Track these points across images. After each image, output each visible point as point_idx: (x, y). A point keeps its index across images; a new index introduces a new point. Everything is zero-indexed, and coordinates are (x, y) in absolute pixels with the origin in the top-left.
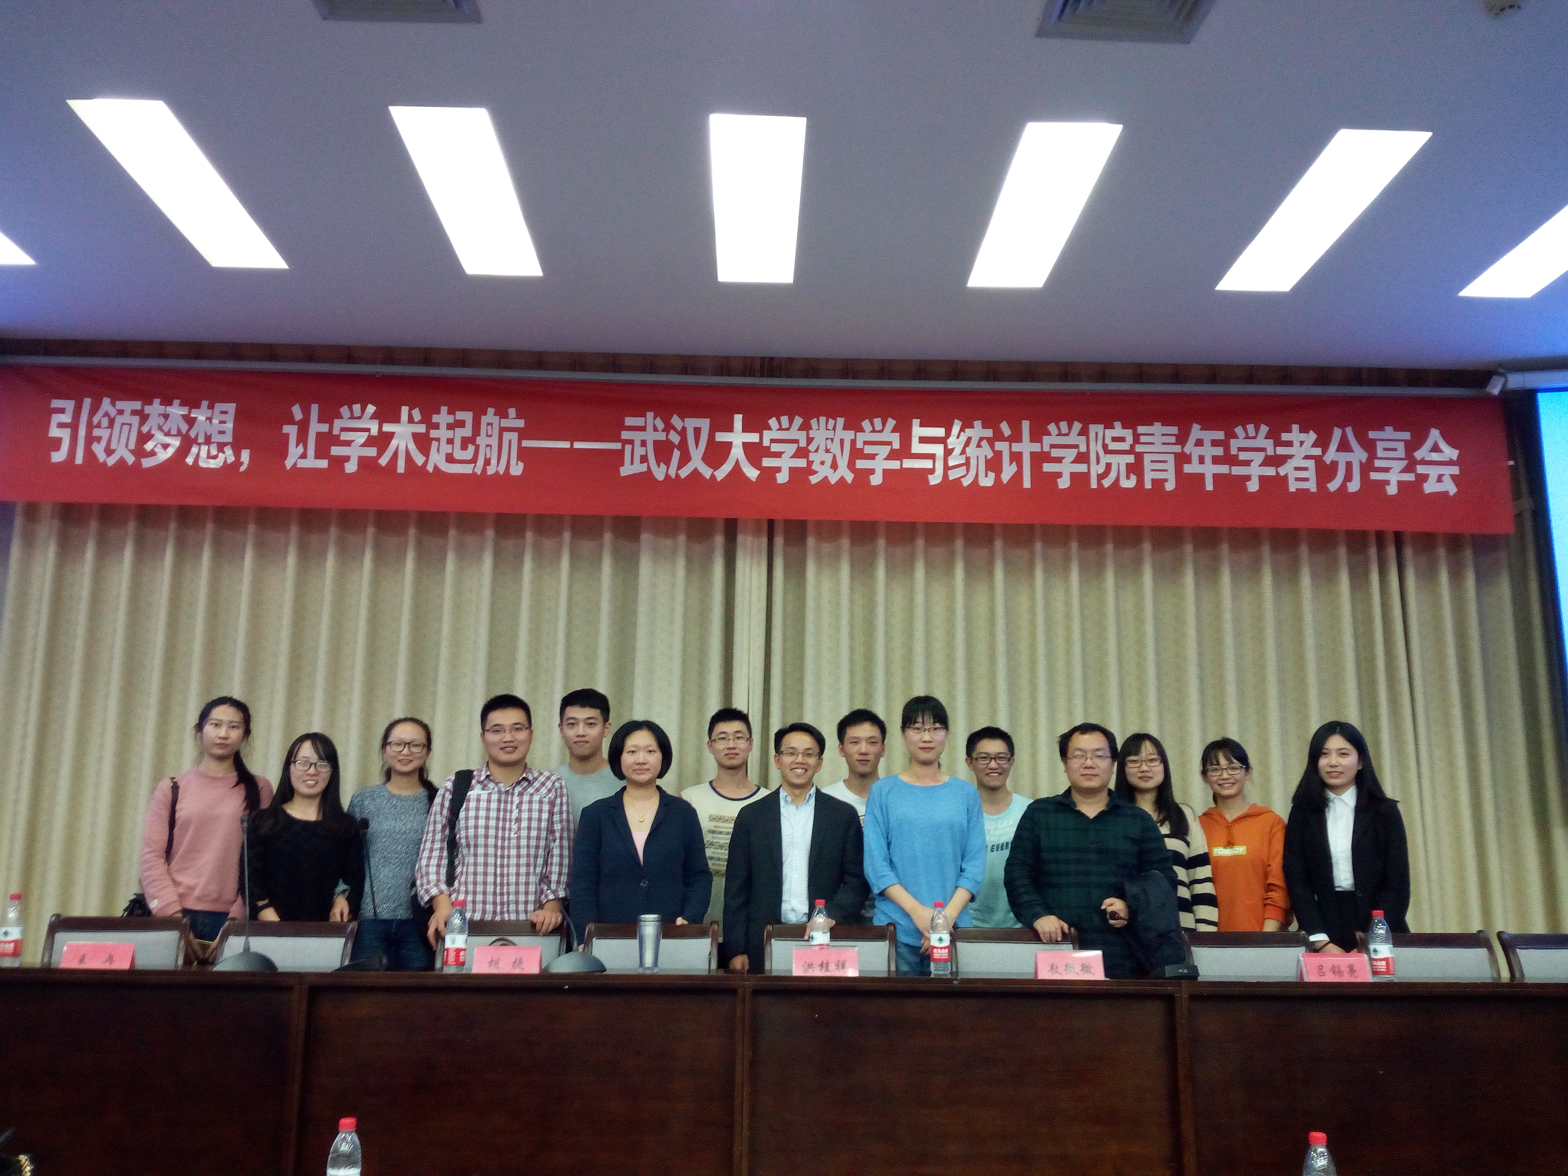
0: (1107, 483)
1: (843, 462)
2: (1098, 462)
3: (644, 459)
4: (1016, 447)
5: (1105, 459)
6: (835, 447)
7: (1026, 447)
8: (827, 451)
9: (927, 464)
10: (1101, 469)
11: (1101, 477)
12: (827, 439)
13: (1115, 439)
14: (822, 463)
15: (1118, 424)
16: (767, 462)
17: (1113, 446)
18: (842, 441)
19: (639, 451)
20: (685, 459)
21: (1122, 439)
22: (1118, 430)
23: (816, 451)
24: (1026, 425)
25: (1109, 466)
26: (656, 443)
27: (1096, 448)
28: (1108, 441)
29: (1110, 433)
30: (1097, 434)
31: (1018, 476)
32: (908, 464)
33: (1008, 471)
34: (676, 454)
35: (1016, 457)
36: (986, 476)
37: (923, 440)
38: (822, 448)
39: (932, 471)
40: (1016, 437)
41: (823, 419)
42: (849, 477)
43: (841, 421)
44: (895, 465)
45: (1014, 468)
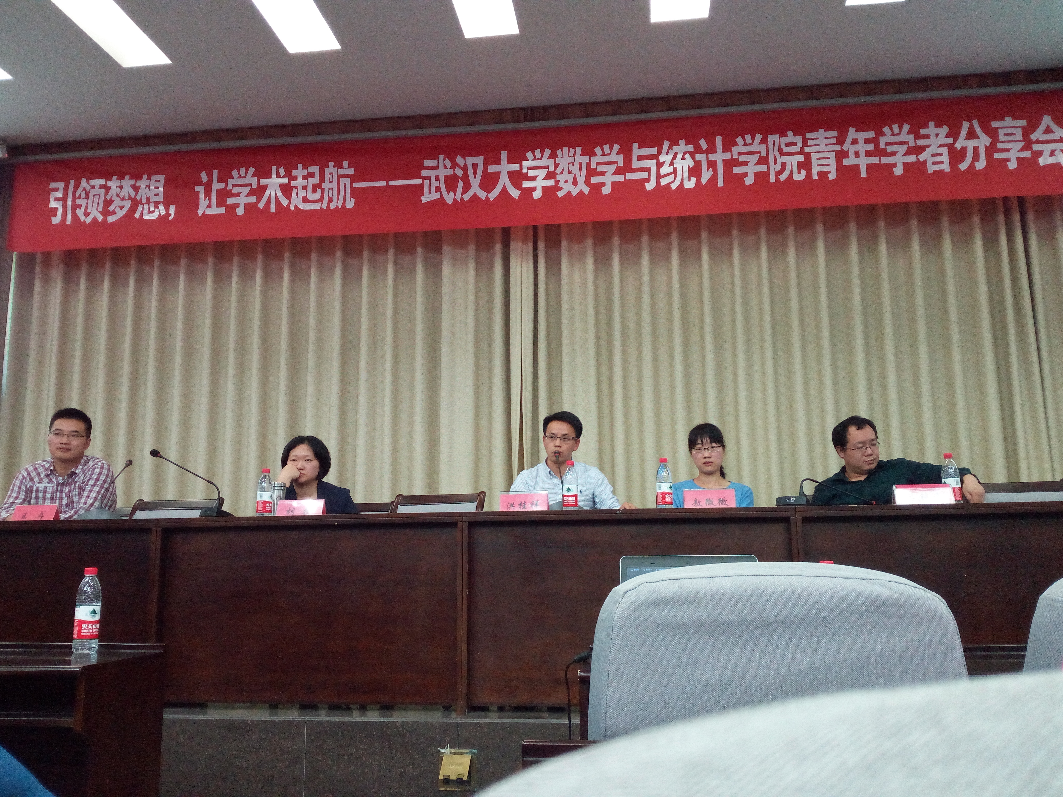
0: (783, 177)
1: (581, 180)
2: (775, 163)
3: (438, 189)
4: (712, 157)
5: (780, 160)
6: (575, 170)
7: (720, 156)
8: (570, 172)
9: (644, 175)
10: (778, 167)
11: (778, 174)
12: (569, 164)
13: (788, 145)
14: (566, 181)
15: (790, 133)
16: (526, 184)
17: (787, 150)
18: (580, 164)
19: (435, 184)
20: (467, 186)
21: (794, 144)
22: (791, 137)
23: (562, 173)
24: (719, 140)
25: (784, 165)
26: (446, 177)
27: (773, 152)
28: (783, 146)
29: (784, 140)
30: (774, 141)
31: (714, 179)
32: (630, 176)
33: (706, 176)
34: (461, 184)
35: (712, 165)
36: (689, 180)
37: (641, 158)
38: (566, 170)
39: (648, 180)
40: (712, 149)
41: (566, 149)
42: (586, 190)
43: (579, 149)
44: (620, 178)
45: (710, 173)
